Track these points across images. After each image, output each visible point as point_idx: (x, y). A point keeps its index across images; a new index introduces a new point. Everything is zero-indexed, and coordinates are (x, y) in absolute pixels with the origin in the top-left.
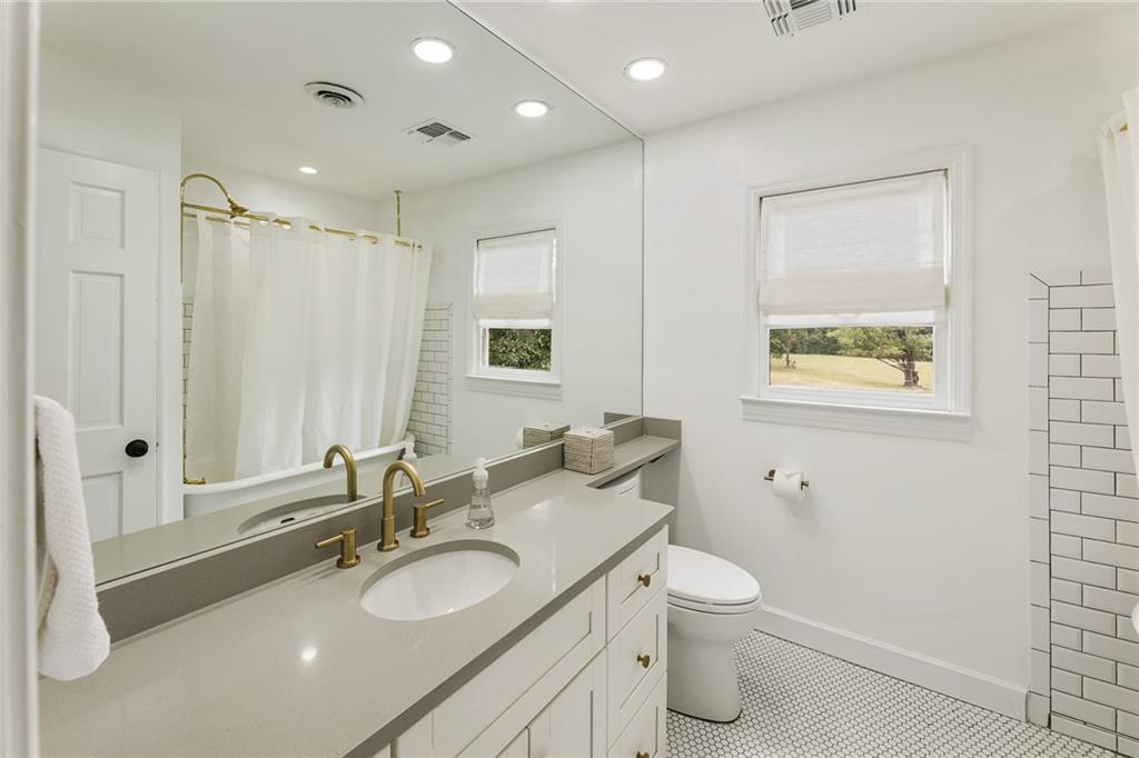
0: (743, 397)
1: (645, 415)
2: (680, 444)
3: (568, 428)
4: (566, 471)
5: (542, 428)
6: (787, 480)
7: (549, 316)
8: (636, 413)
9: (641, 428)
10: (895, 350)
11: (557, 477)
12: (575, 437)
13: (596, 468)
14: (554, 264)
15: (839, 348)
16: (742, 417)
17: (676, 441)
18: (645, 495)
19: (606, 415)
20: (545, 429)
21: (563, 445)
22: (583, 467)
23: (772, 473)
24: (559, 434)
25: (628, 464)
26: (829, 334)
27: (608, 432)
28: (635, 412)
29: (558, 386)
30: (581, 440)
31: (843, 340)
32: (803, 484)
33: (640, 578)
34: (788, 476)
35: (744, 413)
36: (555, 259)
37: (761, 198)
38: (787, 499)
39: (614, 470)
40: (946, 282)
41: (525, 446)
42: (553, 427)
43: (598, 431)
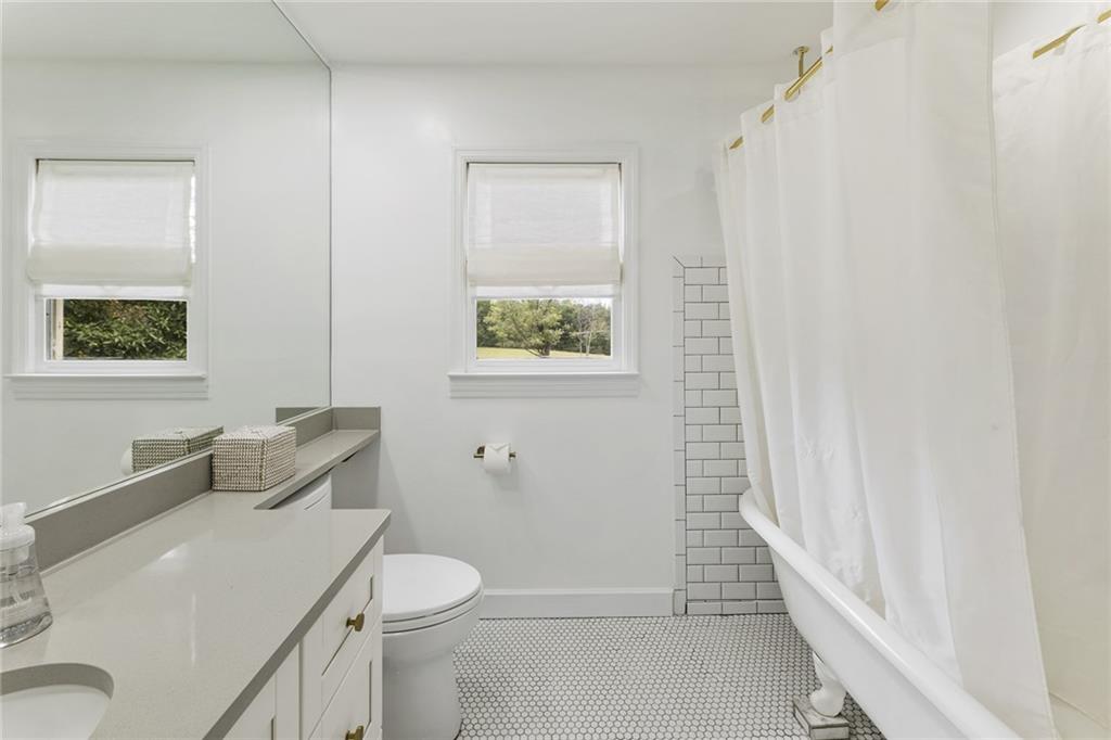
0: (451, 373)
1: (333, 406)
2: (379, 434)
3: (220, 431)
4: (216, 494)
5: (171, 435)
6: (496, 455)
7: (184, 281)
8: (322, 404)
9: (330, 421)
10: (538, 341)
11: (202, 505)
12: (233, 442)
13: (268, 482)
14: (192, 211)
15: (497, 341)
16: (449, 394)
17: (376, 431)
18: (337, 504)
19: (278, 410)
20: (178, 437)
21: (211, 456)
22: (246, 483)
23: (481, 450)
24: (206, 441)
25: (317, 467)
26: (490, 329)
27: (287, 429)
28: (319, 402)
29: (201, 379)
30: (244, 445)
31: (500, 334)
32: (511, 455)
33: (349, 623)
34: (498, 450)
35: (452, 391)
36: (193, 205)
37: (468, 164)
38: (496, 474)
39: (297, 478)
40: (621, 260)
41: (135, 469)
42: (191, 433)
43: (271, 431)
